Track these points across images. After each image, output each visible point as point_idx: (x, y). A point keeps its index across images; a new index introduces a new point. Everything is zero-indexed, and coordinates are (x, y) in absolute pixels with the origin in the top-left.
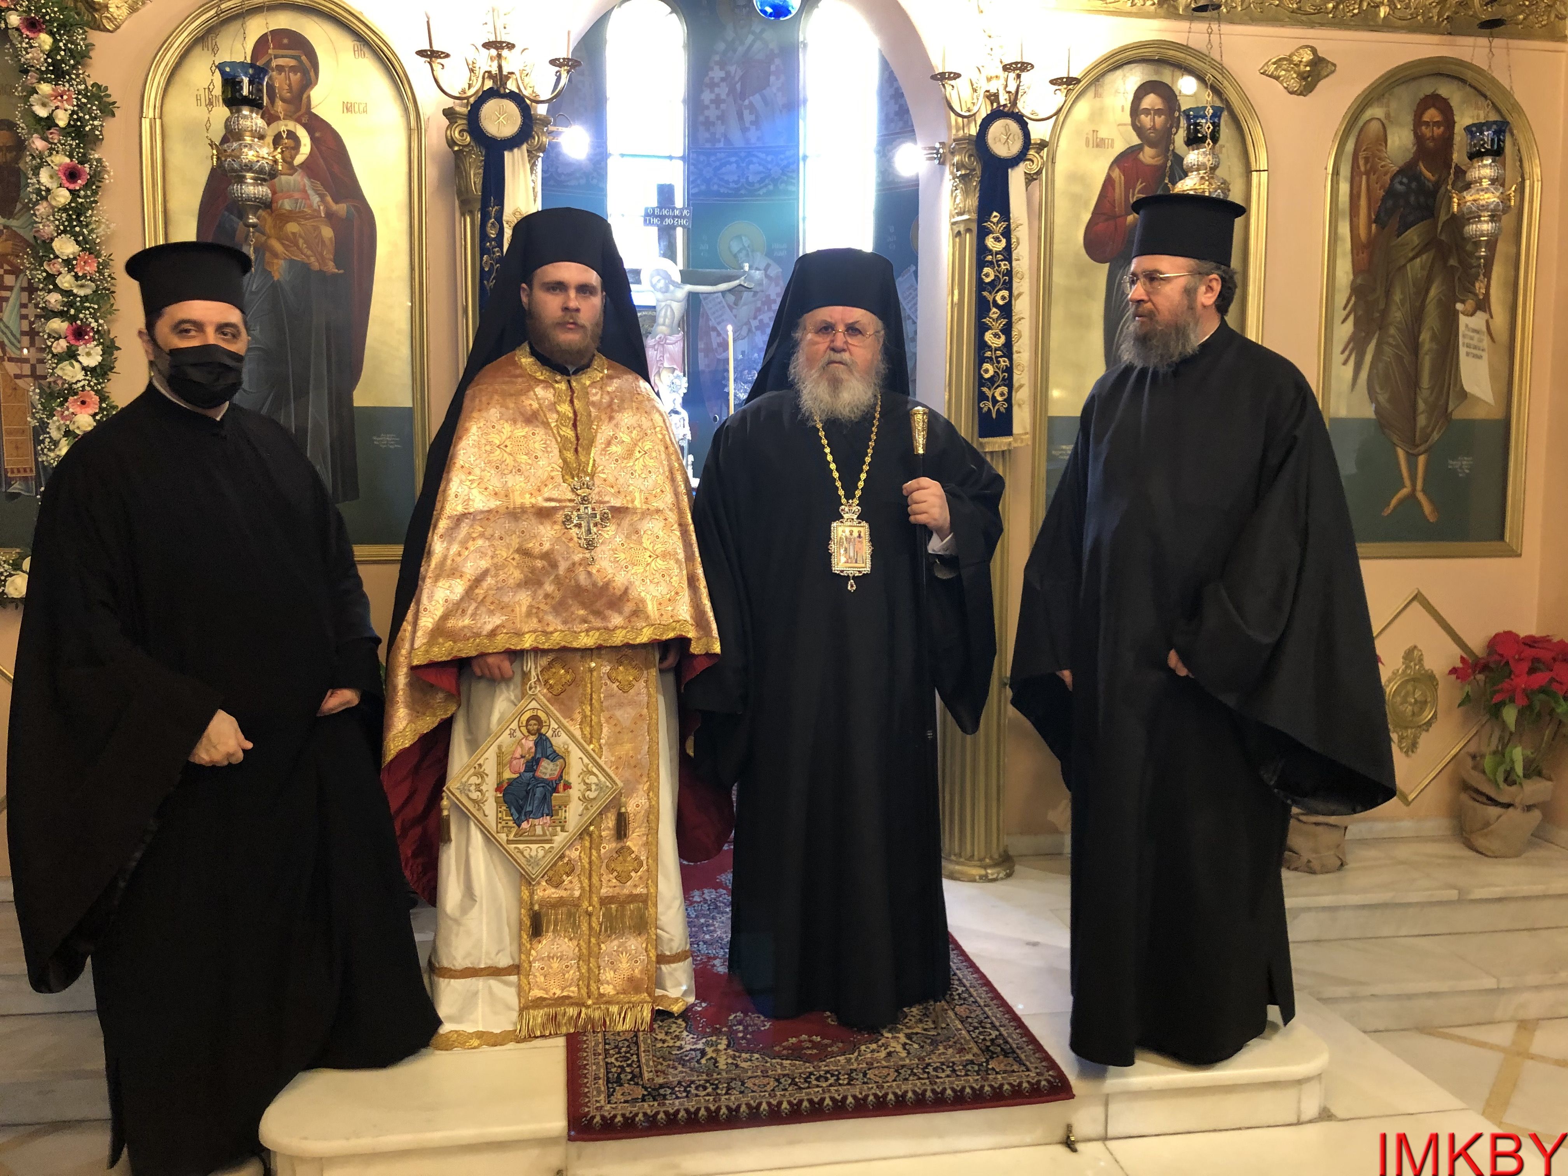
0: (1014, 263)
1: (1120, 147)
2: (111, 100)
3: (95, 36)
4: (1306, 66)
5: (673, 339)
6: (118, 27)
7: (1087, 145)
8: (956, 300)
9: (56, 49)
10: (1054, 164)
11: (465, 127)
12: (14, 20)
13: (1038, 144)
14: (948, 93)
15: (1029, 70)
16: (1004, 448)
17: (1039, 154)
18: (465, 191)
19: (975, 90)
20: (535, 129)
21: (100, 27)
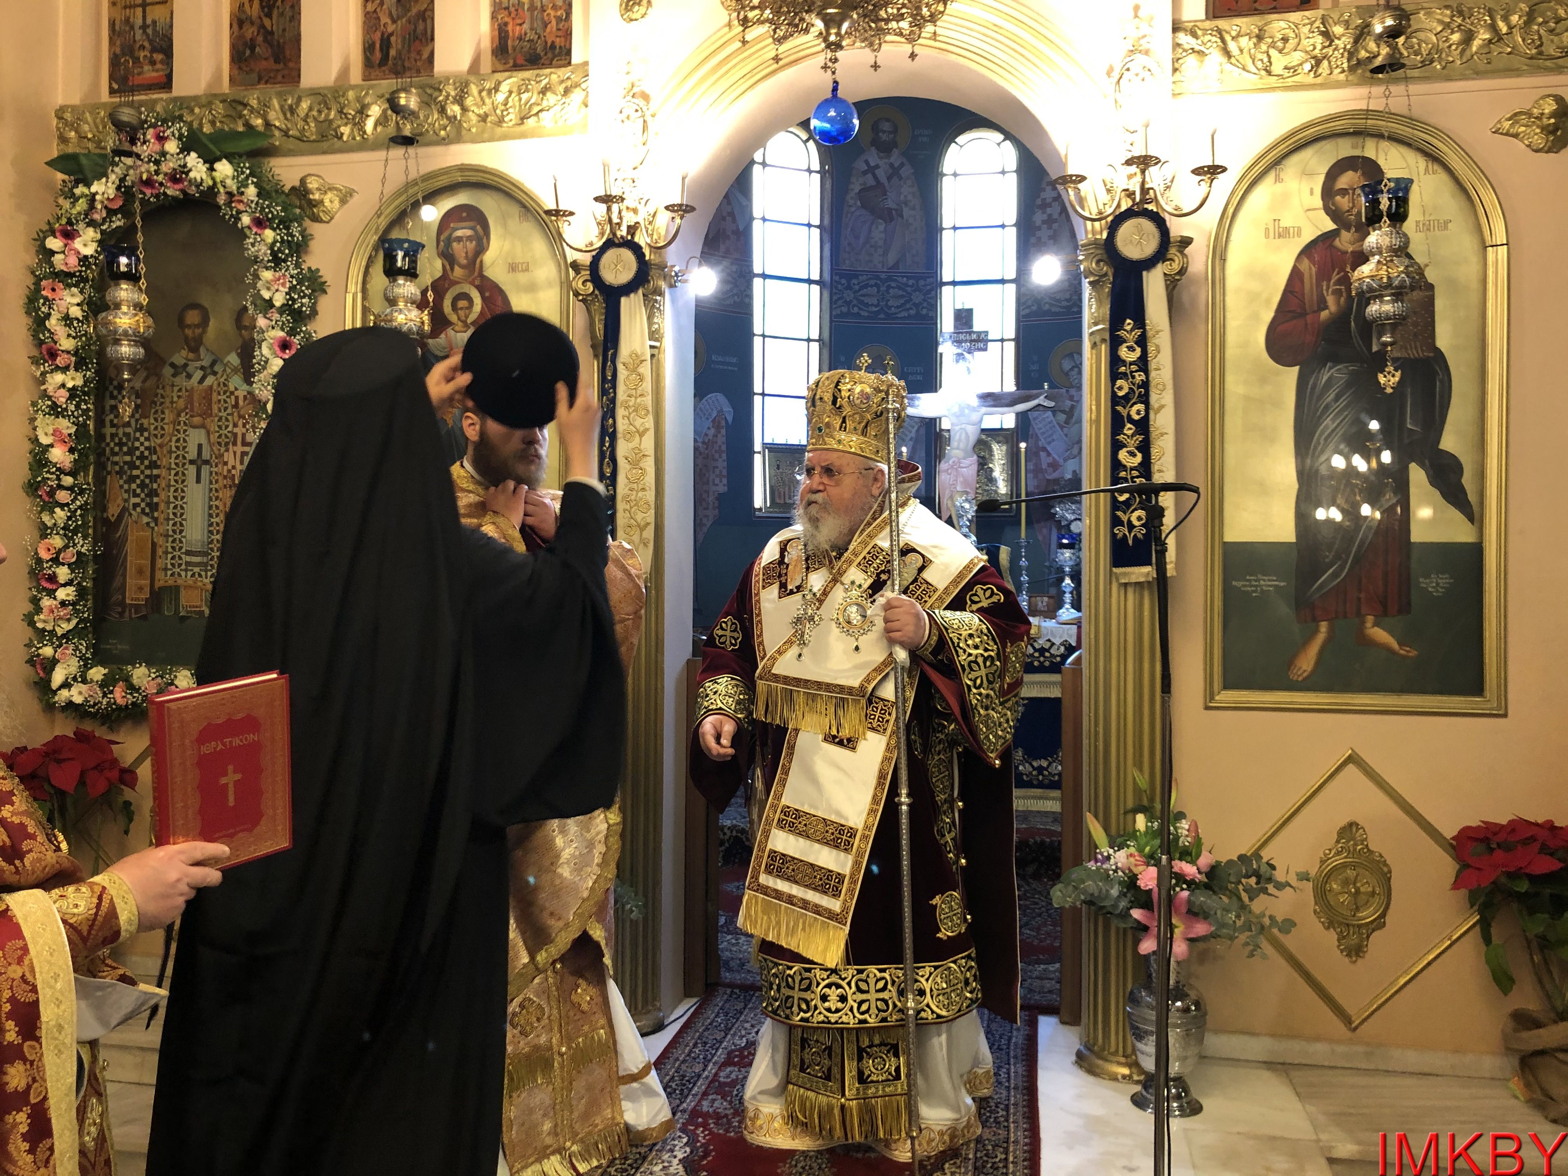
0: (1153, 374)
2: (323, 280)
3: (315, 228)
4: (1549, 118)
5: (966, 462)
6: (332, 218)
7: (1267, 236)
8: (1093, 417)
9: (275, 242)
10: (1224, 260)
11: (589, 278)
12: (246, 220)
13: (1180, 242)
14: (1072, 197)
15: (1156, 164)
16: (1142, 579)
17: (1182, 252)
18: (593, 336)
19: (1109, 191)
20: (651, 273)
21: (316, 219)
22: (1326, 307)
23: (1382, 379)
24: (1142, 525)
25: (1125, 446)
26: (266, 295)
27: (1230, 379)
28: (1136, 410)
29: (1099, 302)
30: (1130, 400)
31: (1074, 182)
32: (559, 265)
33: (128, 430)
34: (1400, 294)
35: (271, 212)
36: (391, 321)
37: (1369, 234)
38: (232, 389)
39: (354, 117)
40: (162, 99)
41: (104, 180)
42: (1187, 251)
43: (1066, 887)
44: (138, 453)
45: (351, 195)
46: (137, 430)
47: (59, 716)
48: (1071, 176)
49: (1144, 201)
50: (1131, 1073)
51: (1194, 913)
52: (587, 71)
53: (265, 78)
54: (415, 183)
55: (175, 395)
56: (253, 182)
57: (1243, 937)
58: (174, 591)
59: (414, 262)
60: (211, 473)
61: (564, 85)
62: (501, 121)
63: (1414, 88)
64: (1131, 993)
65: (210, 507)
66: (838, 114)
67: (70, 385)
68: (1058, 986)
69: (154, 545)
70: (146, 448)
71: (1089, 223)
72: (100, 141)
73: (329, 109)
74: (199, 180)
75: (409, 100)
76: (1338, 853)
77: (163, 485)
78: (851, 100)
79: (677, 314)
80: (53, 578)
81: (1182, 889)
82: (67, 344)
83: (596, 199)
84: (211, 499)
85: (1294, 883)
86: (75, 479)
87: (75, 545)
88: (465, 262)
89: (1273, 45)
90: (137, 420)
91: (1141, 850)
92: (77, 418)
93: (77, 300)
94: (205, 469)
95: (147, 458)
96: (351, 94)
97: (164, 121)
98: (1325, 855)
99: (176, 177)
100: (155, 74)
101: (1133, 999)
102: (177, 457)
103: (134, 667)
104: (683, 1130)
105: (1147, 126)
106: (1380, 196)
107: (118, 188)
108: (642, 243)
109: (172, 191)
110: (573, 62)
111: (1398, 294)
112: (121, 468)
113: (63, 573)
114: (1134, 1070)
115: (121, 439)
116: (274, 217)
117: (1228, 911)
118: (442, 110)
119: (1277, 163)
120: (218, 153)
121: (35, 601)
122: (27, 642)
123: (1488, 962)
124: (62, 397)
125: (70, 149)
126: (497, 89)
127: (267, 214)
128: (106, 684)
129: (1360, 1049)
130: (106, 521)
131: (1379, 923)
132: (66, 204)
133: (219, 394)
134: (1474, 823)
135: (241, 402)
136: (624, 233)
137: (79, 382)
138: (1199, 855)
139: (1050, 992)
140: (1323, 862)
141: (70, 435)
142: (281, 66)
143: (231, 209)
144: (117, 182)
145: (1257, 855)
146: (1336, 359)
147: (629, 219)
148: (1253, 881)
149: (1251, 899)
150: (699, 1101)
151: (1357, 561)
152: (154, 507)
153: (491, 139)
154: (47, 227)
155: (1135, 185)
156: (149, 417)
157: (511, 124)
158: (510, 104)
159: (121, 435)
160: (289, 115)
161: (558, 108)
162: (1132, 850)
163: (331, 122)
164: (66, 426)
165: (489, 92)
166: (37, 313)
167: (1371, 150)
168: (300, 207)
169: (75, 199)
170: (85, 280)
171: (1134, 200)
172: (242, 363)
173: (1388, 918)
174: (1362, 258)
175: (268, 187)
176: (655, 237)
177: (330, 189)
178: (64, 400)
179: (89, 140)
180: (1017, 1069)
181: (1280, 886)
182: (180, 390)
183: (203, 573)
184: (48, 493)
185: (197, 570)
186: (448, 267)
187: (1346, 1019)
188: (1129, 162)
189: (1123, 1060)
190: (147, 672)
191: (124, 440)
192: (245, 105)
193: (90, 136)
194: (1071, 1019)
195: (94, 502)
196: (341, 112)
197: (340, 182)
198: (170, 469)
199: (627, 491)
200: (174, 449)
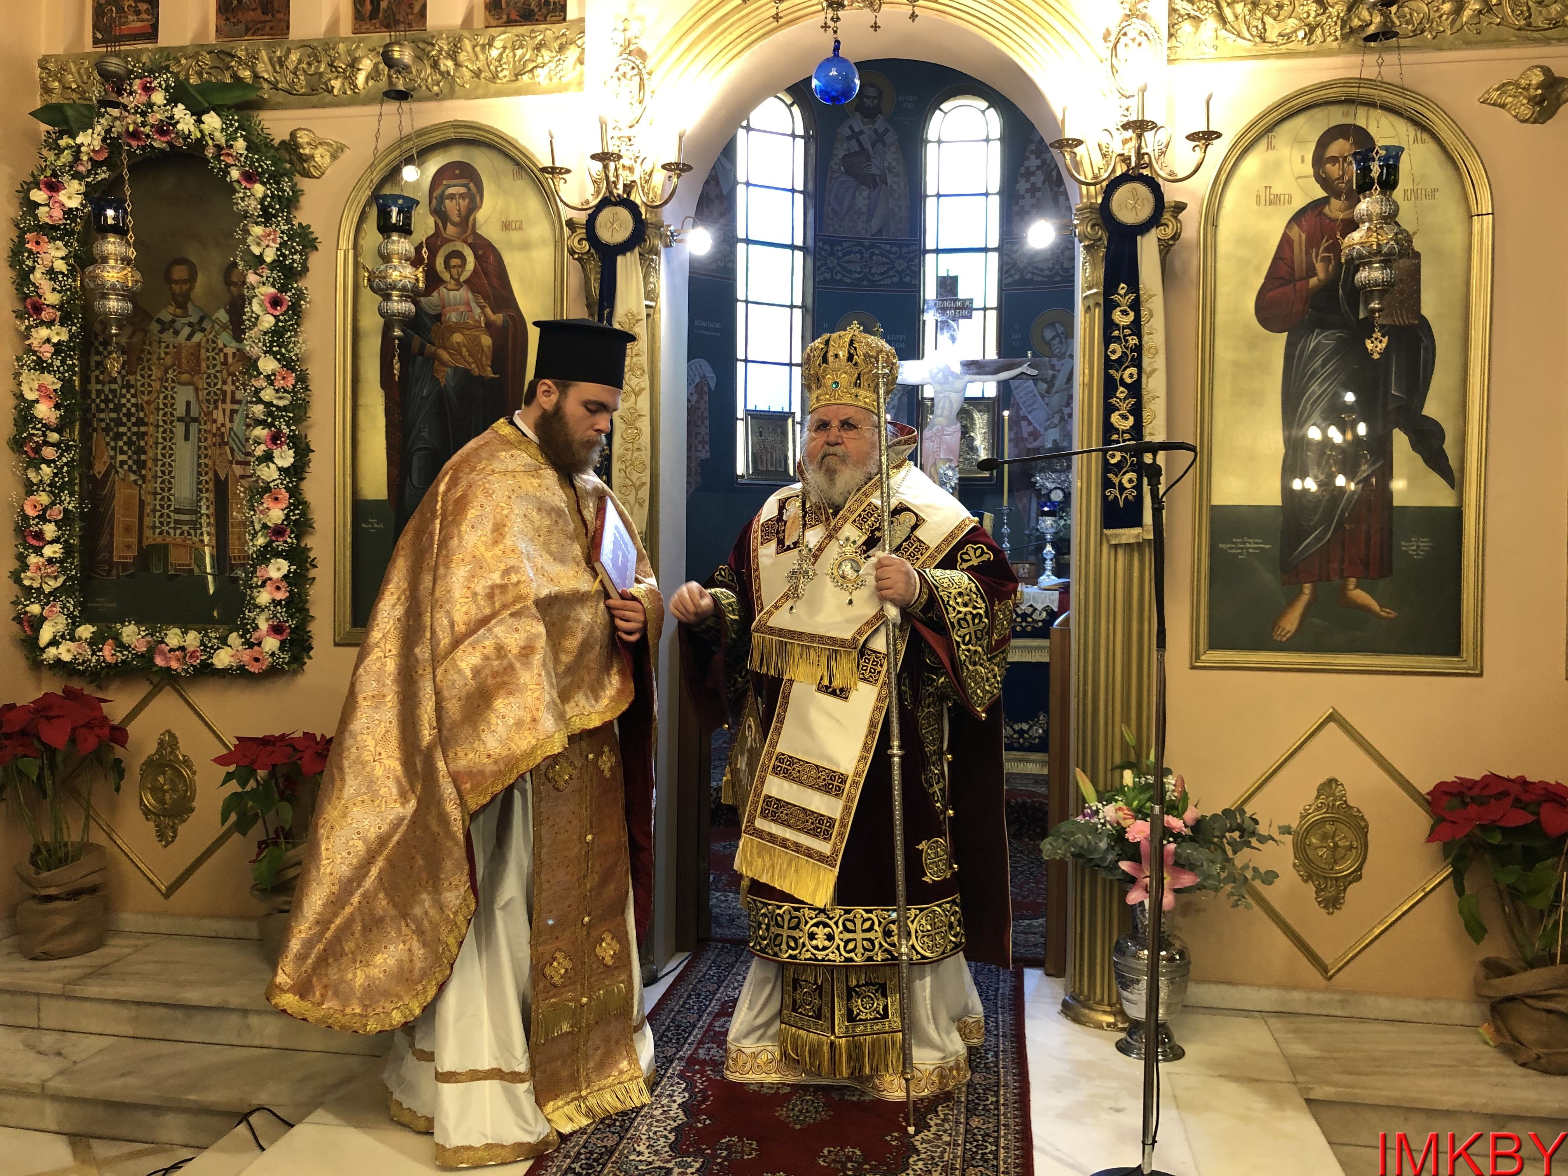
0: (1145, 338)
1: (1299, 203)
2: (313, 236)
3: (304, 183)
4: (1536, 89)
5: (950, 430)
6: (323, 174)
7: (1258, 203)
8: (1086, 380)
9: (265, 196)
10: (1215, 226)
11: (584, 236)
12: (235, 174)
13: (1174, 207)
14: (1068, 161)
15: (1152, 129)
16: (1132, 541)
17: (1176, 218)
18: (588, 296)
19: (1104, 156)
20: (648, 232)
21: (307, 174)
22: (1315, 275)
23: (1369, 345)
24: (1133, 487)
25: (1118, 409)
26: (257, 251)
27: (1219, 343)
28: (1129, 374)
29: (1094, 265)
30: (1123, 363)
31: (1071, 146)
32: (554, 223)
33: (114, 386)
34: (1389, 261)
35: (261, 166)
36: (385, 278)
37: (1359, 201)
38: (221, 346)
39: (345, 71)
40: (147, 49)
41: (90, 131)
42: (1180, 216)
43: (1055, 840)
44: (124, 410)
45: (342, 151)
46: (123, 387)
47: (46, 674)
48: (1068, 140)
49: (1139, 166)
50: (1116, 1021)
51: (1182, 865)
52: (583, 27)
53: (253, 29)
54: (409, 138)
55: (162, 351)
56: (242, 135)
57: (1229, 888)
58: (163, 550)
59: (408, 219)
60: (200, 430)
61: (559, 42)
62: (495, 77)
63: (1406, 57)
64: (1118, 942)
65: (199, 465)
66: (839, 74)
67: (55, 340)
68: (1042, 940)
69: (142, 503)
70: (133, 405)
71: (1084, 187)
72: (85, 92)
73: (319, 62)
74: (187, 132)
75: (403, 54)
76: (1318, 809)
77: (151, 443)
78: (852, 60)
79: (671, 274)
80: (39, 536)
81: (1169, 842)
82: (52, 298)
83: (594, 157)
84: (199, 457)
85: (1276, 836)
86: (61, 436)
87: (61, 502)
88: (457, 219)
89: (1267, 12)
90: (123, 377)
91: (1129, 804)
92: (63, 373)
93: (63, 253)
94: (194, 427)
95: (133, 415)
96: (341, 47)
97: (151, 72)
98: (1305, 810)
99: (162, 129)
100: (139, 24)
101: (1120, 950)
102: (165, 415)
103: (123, 625)
104: (681, 1076)
105: (1144, 91)
106: (1371, 163)
107: (104, 140)
108: (638, 201)
109: (159, 143)
110: (568, 17)
111: (1387, 262)
112: (107, 424)
113: (50, 531)
114: (1119, 1018)
115: (106, 396)
116: (264, 172)
117: (1213, 862)
118: (435, 65)
119: (1270, 129)
120: (207, 105)
121: (22, 559)
122: (14, 599)
123: (1460, 912)
124: (47, 352)
125: (54, 100)
126: (490, 45)
127: (257, 168)
128: (95, 642)
129: (1337, 997)
130: (92, 479)
131: (1356, 876)
132: (51, 156)
133: (208, 351)
134: (1450, 779)
135: (230, 360)
136: (620, 192)
137: (65, 337)
138: (1185, 809)
139: (1036, 946)
140: (1303, 817)
141: (55, 391)
142: (269, 17)
143: (220, 162)
144: (103, 133)
145: (1241, 810)
146: (1324, 326)
147: (625, 177)
148: (1236, 835)
149: (1235, 852)
150: (696, 1050)
151: (1340, 524)
152: (142, 465)
153: (485, 96)
154: (32, 179)
155: (1130, 150)
156: (135, 373)
157: (505, 80)
158: (504, 60)
159: (107, 392)
160: (278, 68)
161: (552, 65)
162: (1120, 804)
163: (321, 75)
164: (51, 381)
165: (483, 46)
166: (21, 267)
167: (1362, 118)
168: (291, 162)
169: (60, 151)
170: (71, 233)
171: (1129, 165)
172: (231, 320)
173: (1364, 871)
174: (1352, 225)
175: (257, 141)
176: (651, 196)
177: (320, 144)
178: (49, 355)
179: (73, 90)
180: (1004, 1018)
181: (1263, 839)
182: (167, 347)
183: (192, 532)
184: (32, 449)
185: (185, 528)
186: (440, 225)
187: (1323, 968)
188: (1125, 127)
189: (1108, 1009)
190: (136, 630)
191: (110, 397)
192: (233, 57)
193: (74, 86)
194: (1056, 970)
195: (81, 459)
196: (331, 65)
197: (332, 137)
198: (158, 426)
199: (622, 451)
200: (161, 406)
